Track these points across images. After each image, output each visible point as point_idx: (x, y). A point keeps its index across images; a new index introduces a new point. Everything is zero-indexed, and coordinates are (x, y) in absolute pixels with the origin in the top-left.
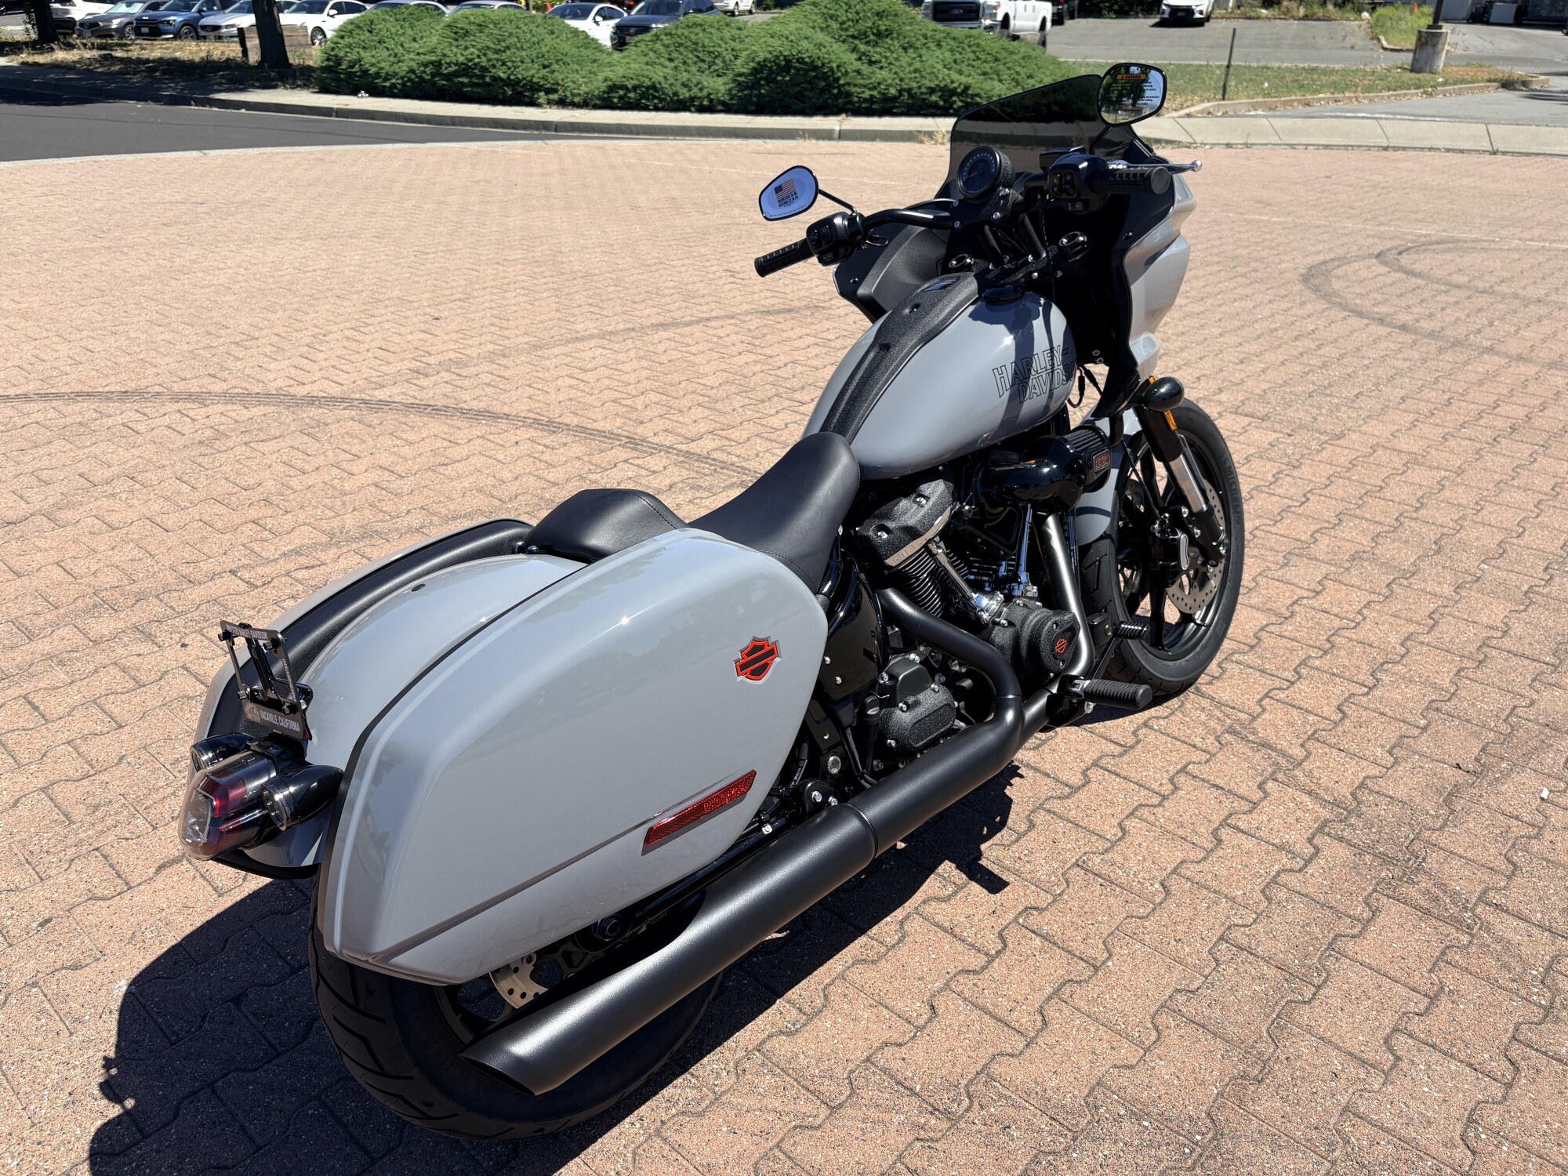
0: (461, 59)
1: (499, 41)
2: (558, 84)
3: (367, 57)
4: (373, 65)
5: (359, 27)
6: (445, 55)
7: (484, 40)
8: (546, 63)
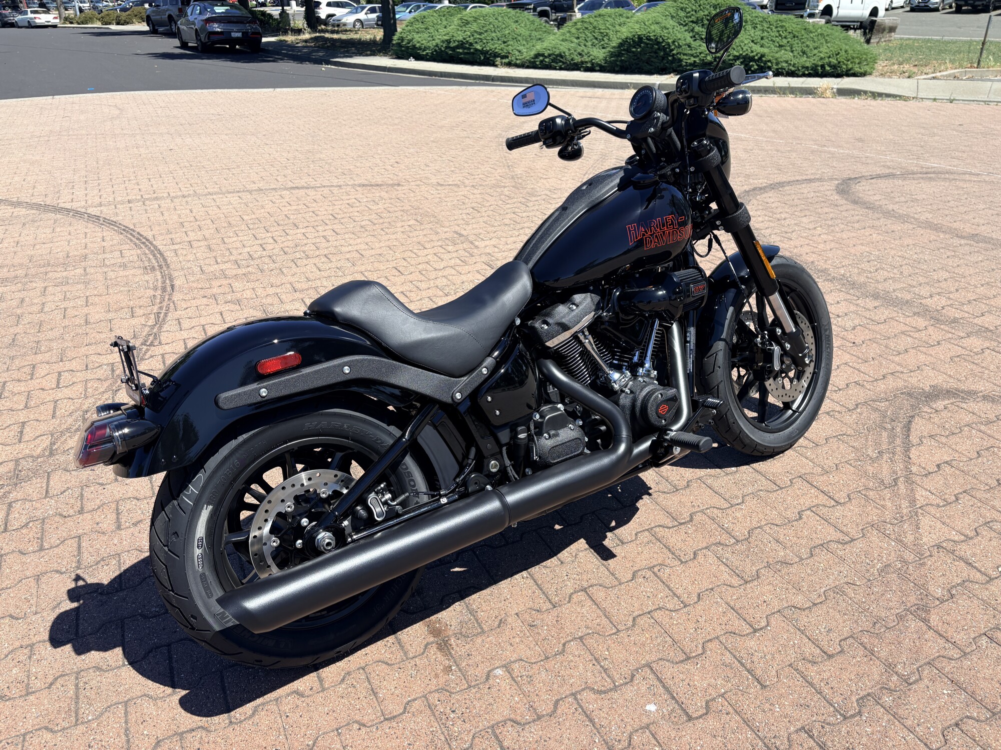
0: (461, 38)
1: (483, 27)
2: (509, 53)
3: (417, 37)
4: (419, 42)
5: (417, 20)
6: (453, 36)
7: (475, 27)
8: (505, 40)
